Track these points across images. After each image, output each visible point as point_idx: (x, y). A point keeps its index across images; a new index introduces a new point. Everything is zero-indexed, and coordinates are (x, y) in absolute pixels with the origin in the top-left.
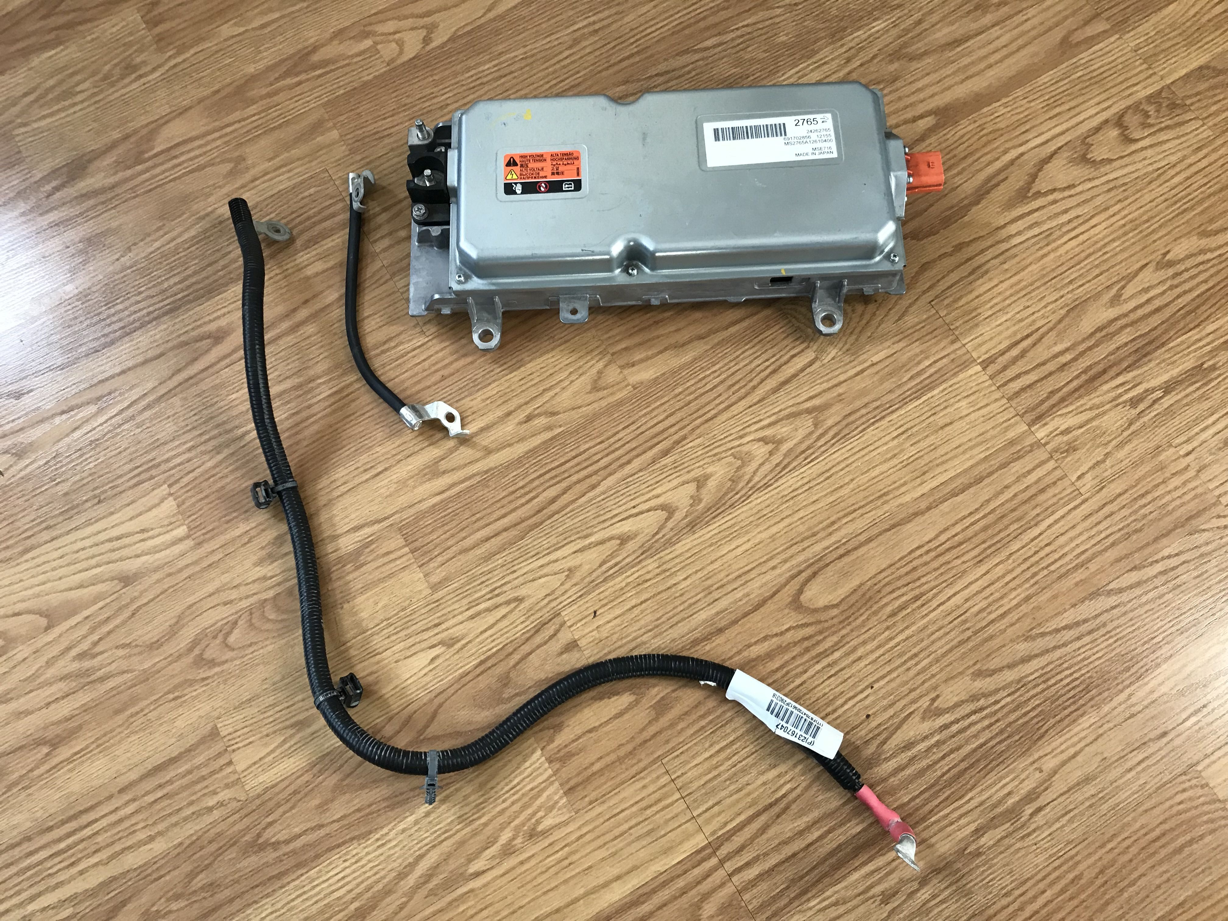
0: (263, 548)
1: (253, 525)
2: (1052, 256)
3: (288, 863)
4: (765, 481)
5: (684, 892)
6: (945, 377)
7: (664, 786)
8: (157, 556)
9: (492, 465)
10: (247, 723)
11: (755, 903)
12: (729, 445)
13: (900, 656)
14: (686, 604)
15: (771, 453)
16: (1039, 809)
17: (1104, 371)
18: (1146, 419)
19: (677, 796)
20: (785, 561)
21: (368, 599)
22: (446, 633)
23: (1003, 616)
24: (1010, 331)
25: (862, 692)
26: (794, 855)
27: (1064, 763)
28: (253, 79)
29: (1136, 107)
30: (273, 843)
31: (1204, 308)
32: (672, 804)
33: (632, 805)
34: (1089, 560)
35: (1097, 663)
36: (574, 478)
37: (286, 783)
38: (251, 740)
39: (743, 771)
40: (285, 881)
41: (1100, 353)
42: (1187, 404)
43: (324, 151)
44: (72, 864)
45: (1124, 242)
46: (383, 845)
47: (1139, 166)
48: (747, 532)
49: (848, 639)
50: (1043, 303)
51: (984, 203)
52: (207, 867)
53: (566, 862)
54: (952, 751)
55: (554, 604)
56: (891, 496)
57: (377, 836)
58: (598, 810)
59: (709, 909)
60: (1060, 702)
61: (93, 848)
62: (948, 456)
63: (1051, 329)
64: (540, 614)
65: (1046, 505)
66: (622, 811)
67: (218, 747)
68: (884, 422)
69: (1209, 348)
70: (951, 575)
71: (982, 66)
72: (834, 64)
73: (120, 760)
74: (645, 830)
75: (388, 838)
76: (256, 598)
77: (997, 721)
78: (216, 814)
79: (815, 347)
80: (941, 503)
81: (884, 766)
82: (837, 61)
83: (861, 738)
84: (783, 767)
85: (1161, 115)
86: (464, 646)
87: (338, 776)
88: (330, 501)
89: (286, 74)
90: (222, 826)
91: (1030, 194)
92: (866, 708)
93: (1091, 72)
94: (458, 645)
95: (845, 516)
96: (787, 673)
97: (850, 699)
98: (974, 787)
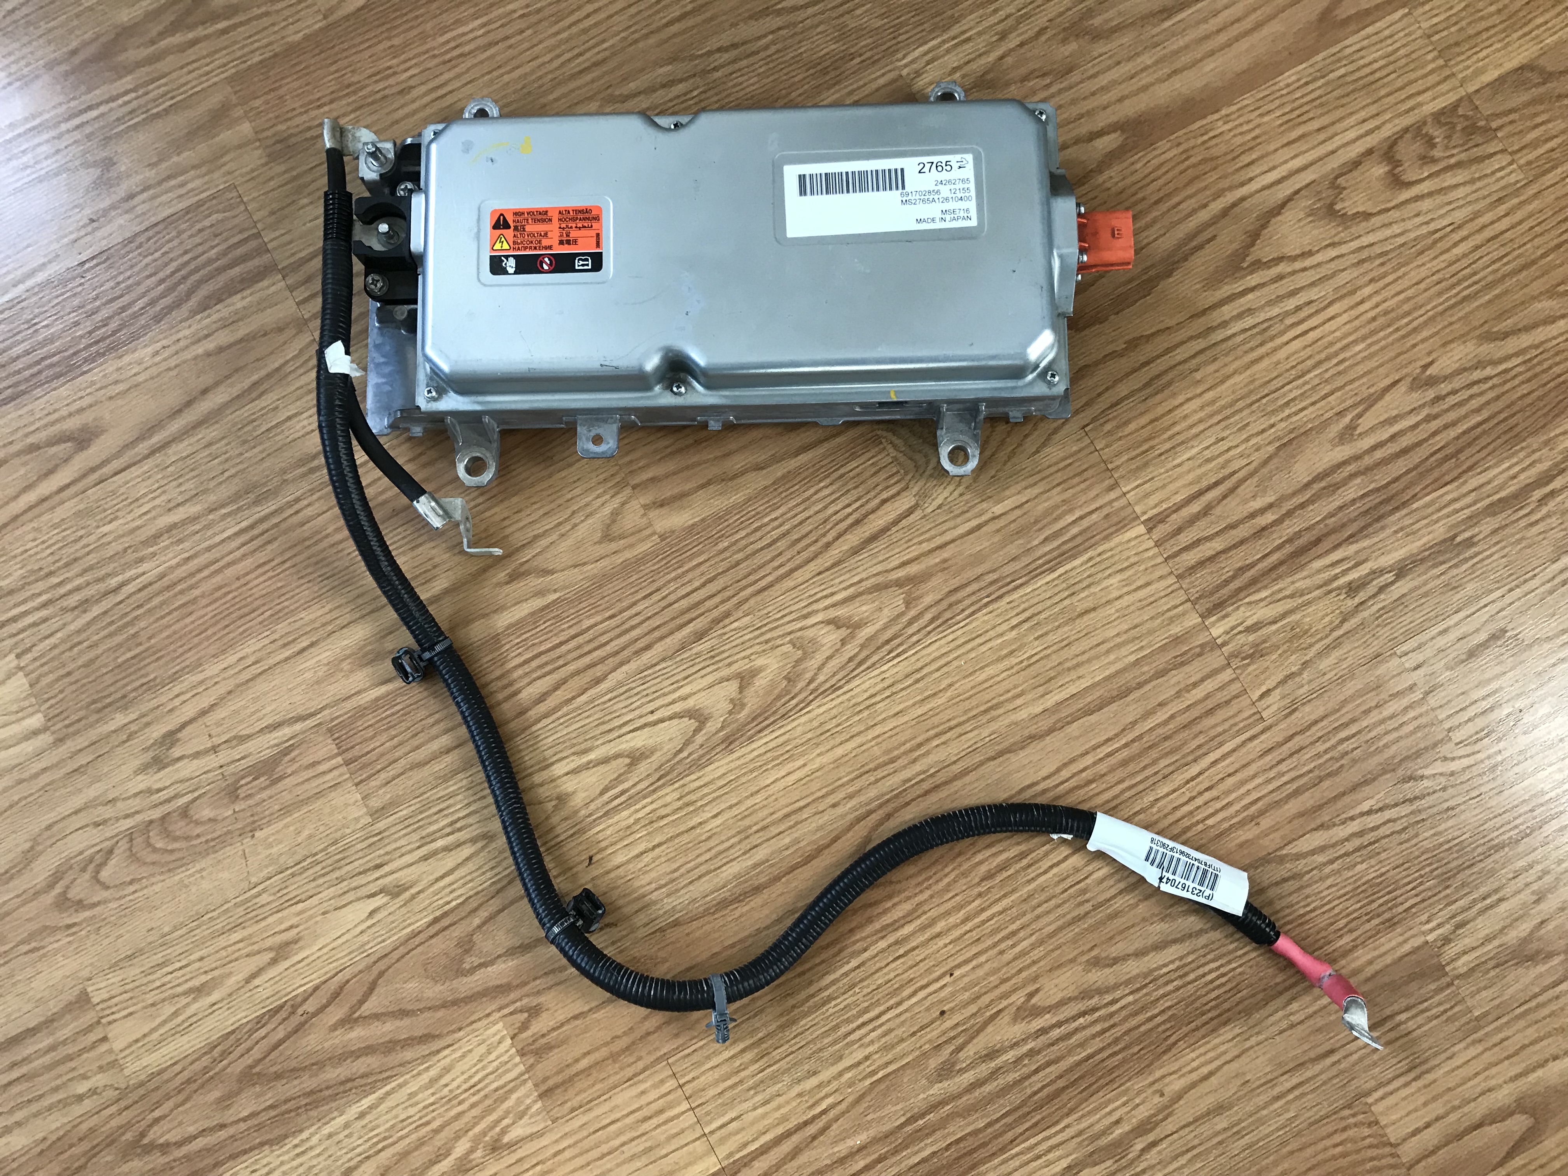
0: (146, 749)
1: (133, 716)
2: (1265, 363)
4: (833, 681)
6: (1093, 541)
7: (669, 1092)
10: (127, 987)
12: (786, 629)
13: (994, 932)
14: (713, 852)
15: (843, 642)
16: (1154, 1144)
17: (1318, 541)
18: (1366, 614)
19: (685, 1106)
20: (850, 797)
21: (286, 826)
22: (392, 878)
24: (1190, 477)
25: (937, 980)
27: (1193, 1085)
28: (126, 32)
29: (1417, 130)
30: (162, 1145)
31: (1469, 451)
32: (677, 1116)
33: (626, 1116)
34: (1262, 813)
36: (572, 668)
37: (178, 1068)
38: (131, 1010)
39: (774, 1078)
41: (1316, 513)
42: (1426, 594)
43: (232, 155)
45: (1370, 346)
46: (303, 1153)
47: (1409, 225)
48: (802, 754)
49: (926, 908)
50: (1244, 435)
51: (1177, 275)
52: (78, 1170)
54: (1049, 1064)
56: (1001, 711)
57: (296, 1141)
58: (584, 1119)
60: (1198, 1004)
62: (1087, 656)
63: (1251, 475)
65: (1213, 733)
66: (613, 1122)
67: (89, 1017)
68: (1003, 604)
69: (1467, 512)
71: (1199, 52)
72: (981, 42)
74: (641, 1148)
75: (307, 1145)
76: (139, 818)
77: (1113, 1026)
78: (88, 1105)
79: (916, 489)
80: (1068, 723)
81: (957, 1080)
82: (984, 37)
83: (930, 1041)
84: (825, 1075)
85: (1453, 143)
86: (413, 897)
87: (248, 1060)
88: (238, 686)
89: (174, 28)
90: (94, 1121)
91: (1245, 265)
92: (941, 1001)
93: (1358, 69)
94: (407, 895)
95: (937, 735)
96: (841, 950)
97: (921, 988)
98: (1072, 1111)
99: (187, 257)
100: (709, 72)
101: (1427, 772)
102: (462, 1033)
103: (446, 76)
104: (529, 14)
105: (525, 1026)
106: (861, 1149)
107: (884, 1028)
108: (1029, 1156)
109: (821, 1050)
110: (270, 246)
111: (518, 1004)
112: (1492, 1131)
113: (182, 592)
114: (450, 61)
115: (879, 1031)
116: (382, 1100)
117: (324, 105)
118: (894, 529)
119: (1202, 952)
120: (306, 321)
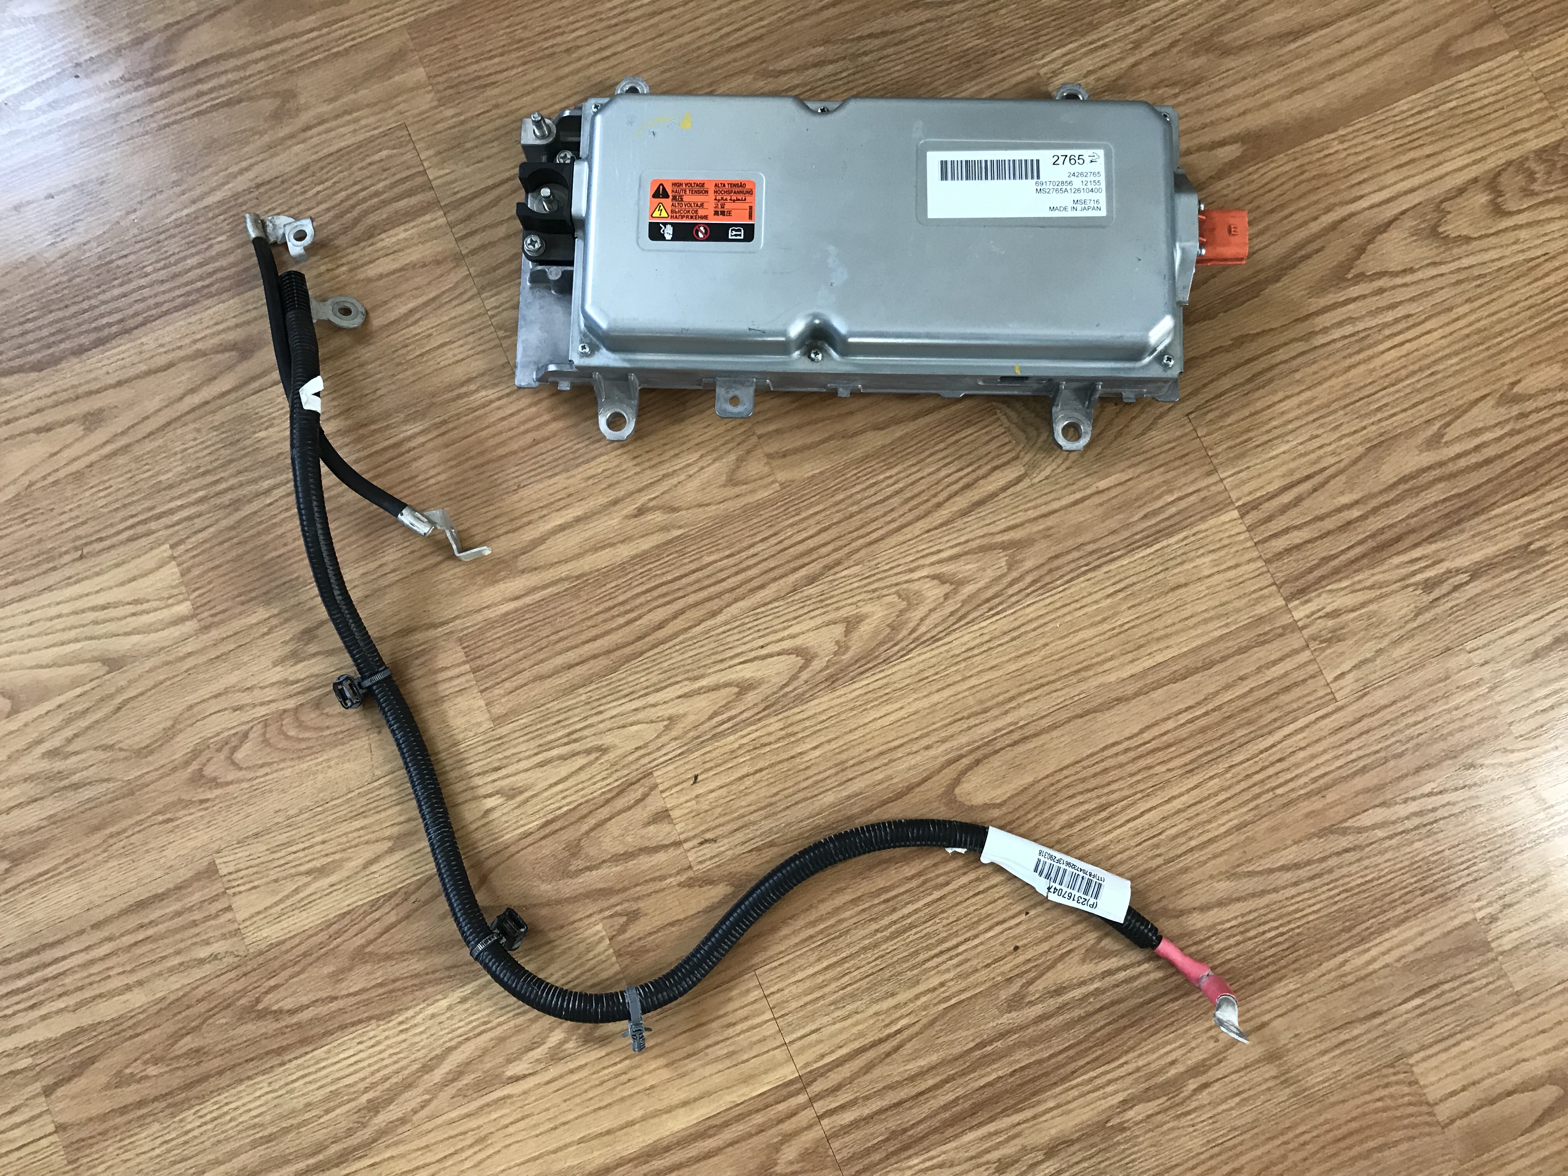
0: (285, 643)
1: (276, 611)
2: (1362, 369)
3: (291, 1038)
4: (933, 633)
5: (761, 1130)
6: (1188, 521)
7: (755, 1001)
8: (153, 636)
9: (587, 568)
10: (253, 862)
11: (845, 1153)
12: (894, 580)
14: (810, 782)
15: (946, 597)
16: (1206, 1085)
17: (1398, 539)
18: (1440, 610)
19: (768, 1015)
20: (943, 741)
22: (508, 780)
23: (1206, 844)
24: (1285, 469)
25: (1013, 917)
26: (899, 1103)
29: (1519, 165)
30: (275, 1011)
31: (1547, 467)
32: (759, 1025)
33: (713, 1020)
34: (1328, 787)
35: (1311, 918)
36: (691, 599)
37: (297, 940)
38: (256, 883)
39: (853, 997)
40: (287, 1058)
41: (1400, 512)
42: (1497, 597)
43: (405, 97)
44: (32, 1007)
45: (1463, 360)
46: (407, 1029)
47: (1508, 251)
48: (901, 697)
50: (1337, 435)
51: (1286, 280)
52: (194, 1029)
53: (625, 1078)
54: (1112, 1004)
55: (646, 760)
56: (1091, 673)
57: (401, 1018)
58: (671, 1020)
59: (790, 1152)
60: (1256, 959)
61: (59, 991)
62: (1173, 629)
63: (1341, 472)
64: (626, 772)
65: (1287, 709)
66: (700, 1025)
67: (217, 887)
68: (1100, 573)
69: (1542, 523)
70: (1150, 784)
71: (1323, 74)
72: (1116, 49)
73: (96, 888)
74: (724, 1051)
75: (412, 1023)
76: (273, 707)
78: (208, 969)
79: (1026, 459)
80: (1154, 689)
81: (1026, 1011)
82: (1121, 44)
83: (1003, 974)
84: (901, 998)
85: (1551, 180)
86: (527, 801)
87: (359, 941)
90: (214, 985)
91: (1350, 276)
92: (1014, 937)
93: (1469, 103)
94: (521, 798)
95: (1028, 691)
96: (924, 882)
97: (998, 924)
98: (1131, 1049)
99: (357, 188)
100: (859, 56)
101: (1487, 762)
103: (611, 39)
105: (623, 929)
106: (932, 1068)
107: (960, 958)
108: (1089, 1087)
109: (900, 974)
110: (434, 184)
111: (618, 908)
112: (1524, 1099)
114: (616, 25)
115: (955, 961)
117: (495, 56)
118: (1001, 496)
119: (1262, 912)
120: (464, 257)
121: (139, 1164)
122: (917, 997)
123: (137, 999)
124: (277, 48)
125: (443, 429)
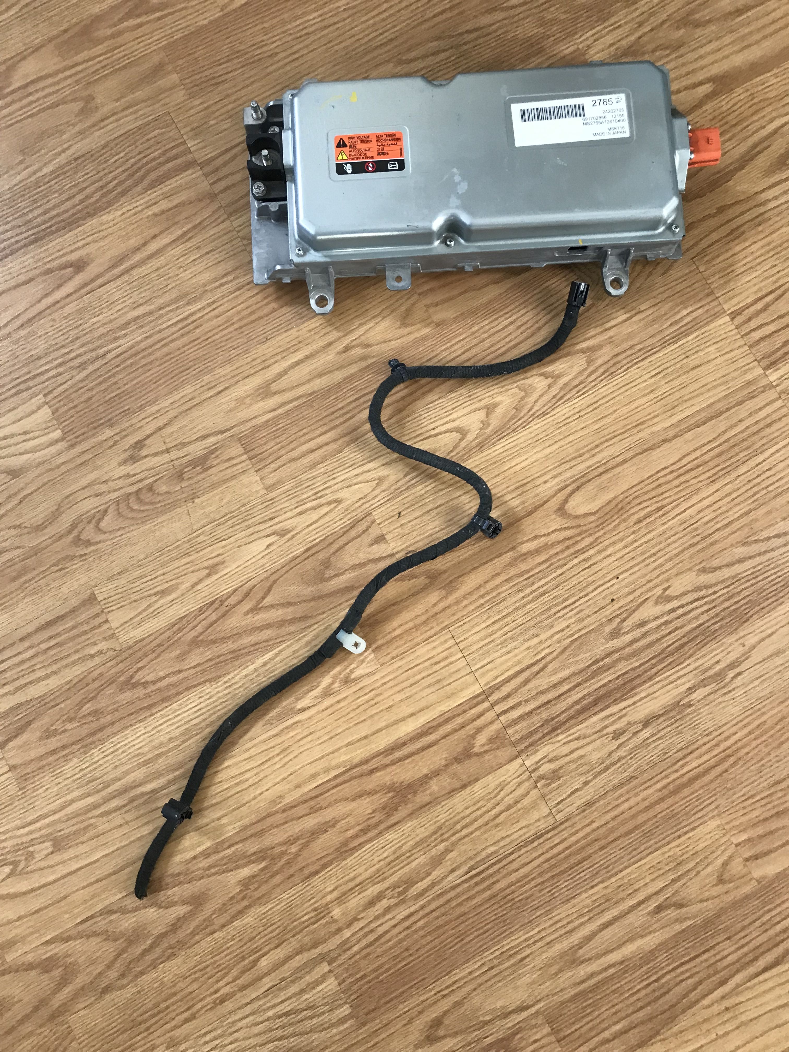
0: (125, 451)
1: (117, 431)
3: (156, 698)
4: (543, 410)
5: (462, 727)
6: (698, 326)
7: (450, 647)
8: (38, 454)
9: (316, 389)
10: (119, 591)
11: (517, 736)
12: (516, 378)
13: (642, 553)
15: (550, 386)
16: (739, 674)
19: (460, 655)
20: (555, 477)
21: (214, 496)
22: (279, 526)
23: (727, 525)
24: (757, 288)
25: (609, 581)
26: (548, 702)
27: (762, 640)
28: (98, 19)
30: (143, 683)
32: (456, 661)
33: (425, 661)
37: (153, 637)
38: (123, 604)
39: (512, 639)
40: (154, 711)
43: (166, 94)
48: (525, 453)
49: (602, 540)
51: (747, 168)
52: (92, 699)
53: (373, 702)
54: (677, 629)
55: (367, 505)
56: (645, 426)
57: (226, 679)
58: (399, 664)
59: (481, 739)
60: (764, 594)
62: (696, 393)
64: (355, 514)
65: (772, 437)
66: (416, 666)
67: (96, 609)
68: (646, 362)
70: (688, 492)
72: (627, 28)
73: (19, 615)
74: (435, 679)
75: (233, 681)
76: (122, 491)
77: (714, 607)
78: (97, 660)
80: (685, 432)
81: (623, 638)
82: (628, 25)
83: (606, 616)
84: (543, 637)
86: (293, 537)
87: (193, 633)
88: (181, 413)
89: (129, 15)
90: (102, 669)
92: (611, 594)
94: (289, 535)
95: (606, 441)
96: (551, 565)
97: (599, 586)
98: (691, 656)
99: (140, 156)
100: (461, 45)
102: (324, 615)
103: (299, 46)
104: (348, 9)
106: (567, 679)
107: (578, 609)
108: (666, 682)
110: (192, 149)
113: (143, 357)
114: (301, 37)
115: (574, 612)
116: (277, 655)
117: (223, 63)
119: (766, 564)
120: (216, 195)
121: (66, 785)
122: (552, 636)
123: (53, 683)
124: (79, 68)
125: (214, 306)
